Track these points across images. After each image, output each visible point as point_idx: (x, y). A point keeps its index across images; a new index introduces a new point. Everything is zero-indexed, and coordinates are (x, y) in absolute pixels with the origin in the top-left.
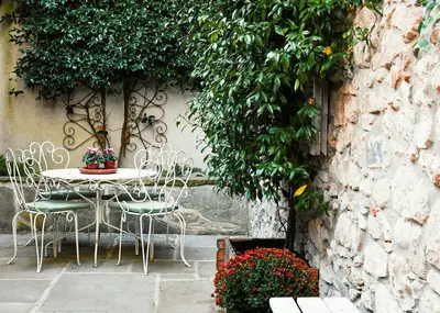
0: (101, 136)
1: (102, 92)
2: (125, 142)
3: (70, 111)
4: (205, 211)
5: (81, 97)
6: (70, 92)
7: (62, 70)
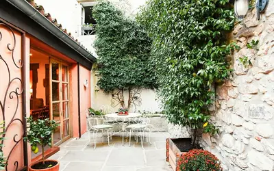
0: (122, 103)
1: (122, 90)
2: (129, 104)
3: (113, 95)
4: (154, 125)
5: (116, 91)
6: (113, 90)
7: (110, 84)
